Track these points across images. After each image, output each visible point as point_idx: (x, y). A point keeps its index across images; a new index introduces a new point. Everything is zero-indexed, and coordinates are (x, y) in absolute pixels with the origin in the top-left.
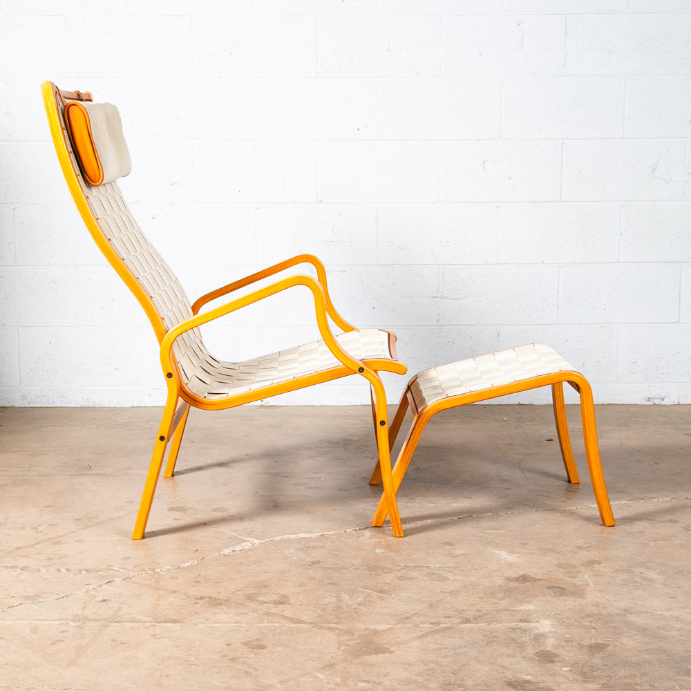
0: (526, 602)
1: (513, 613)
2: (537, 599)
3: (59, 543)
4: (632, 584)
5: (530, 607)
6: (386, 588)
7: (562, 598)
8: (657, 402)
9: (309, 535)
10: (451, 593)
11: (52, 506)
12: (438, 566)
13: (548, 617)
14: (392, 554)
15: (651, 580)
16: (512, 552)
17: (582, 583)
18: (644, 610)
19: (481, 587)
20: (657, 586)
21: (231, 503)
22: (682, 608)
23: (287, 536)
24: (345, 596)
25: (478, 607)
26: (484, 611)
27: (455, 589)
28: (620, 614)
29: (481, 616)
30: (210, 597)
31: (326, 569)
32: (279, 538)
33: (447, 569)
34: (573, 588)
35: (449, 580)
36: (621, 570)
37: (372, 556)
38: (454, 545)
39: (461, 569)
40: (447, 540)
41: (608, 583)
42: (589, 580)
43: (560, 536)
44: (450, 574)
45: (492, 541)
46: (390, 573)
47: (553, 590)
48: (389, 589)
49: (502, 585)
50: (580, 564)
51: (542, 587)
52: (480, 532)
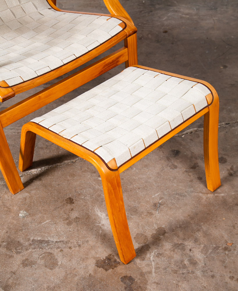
14: (29, 219)
17: (147, 269)
33: (60, 245)
34: (139, 279)
35: (58, 265)
36: (178, 244)
37: (15, 222)
38: (73, 203)
39: (69, 245)
40: (70, 195)
41: (165, 269)
42: (153, 263)
43: (146, 186)
44: (60, 254)
45: (100, 196)
46: (20, 253)
47: (125, 283)
48: (13, 283)
49: (92, 273)
50: (151, 234)
51: (118, 278)
52: (94, 180)
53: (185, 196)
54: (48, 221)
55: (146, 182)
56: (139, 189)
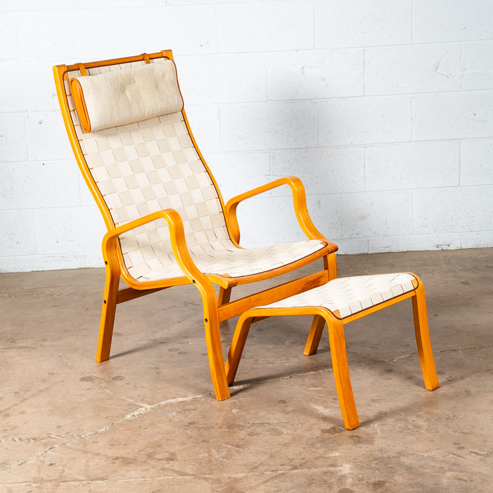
0: (334, 450)
1: (326, 460)
2: (342, 447)
3: (8, 415)
4: (406, 431)
5: (337, 454)
6: (241, 443)
7: (358, 445)
8: (444, 248)
9: (185, 399)
10: (284, 445)
12: (275, 422)
13: (348, 462)
14: (244, 413)
15: (419, 427)
16: (326, 407)
17: (372, 432)
18: (411, 452)
19: (305, 439)
20: (423, 431)
21: (125, 371)
22: (437, 449)
23: (169, 400)
24: (214, 451)
25: (303, 456)
26: (307, 459)
27: (287, 441)
28: (395, 457)
29: (304, 463)
30: (123, 458)
31: (199, 428)
32: (164, 402)
33: (282, 424)
34: (366, 437)
35: (284, 434)
36: (400, 419)
37: (230, 415)
38: (287, 403)
39: (291, 424)
40: (282, 399)
41: (390, 431)
42: (378, 429)
44: (284, 428)
45: (313, 398)
47: (353, 439)
49: (319, 436)
50: (373, 415)
51: (346, 437)
52: (304, 390)
53: (403, 394)
54: (263, 413)
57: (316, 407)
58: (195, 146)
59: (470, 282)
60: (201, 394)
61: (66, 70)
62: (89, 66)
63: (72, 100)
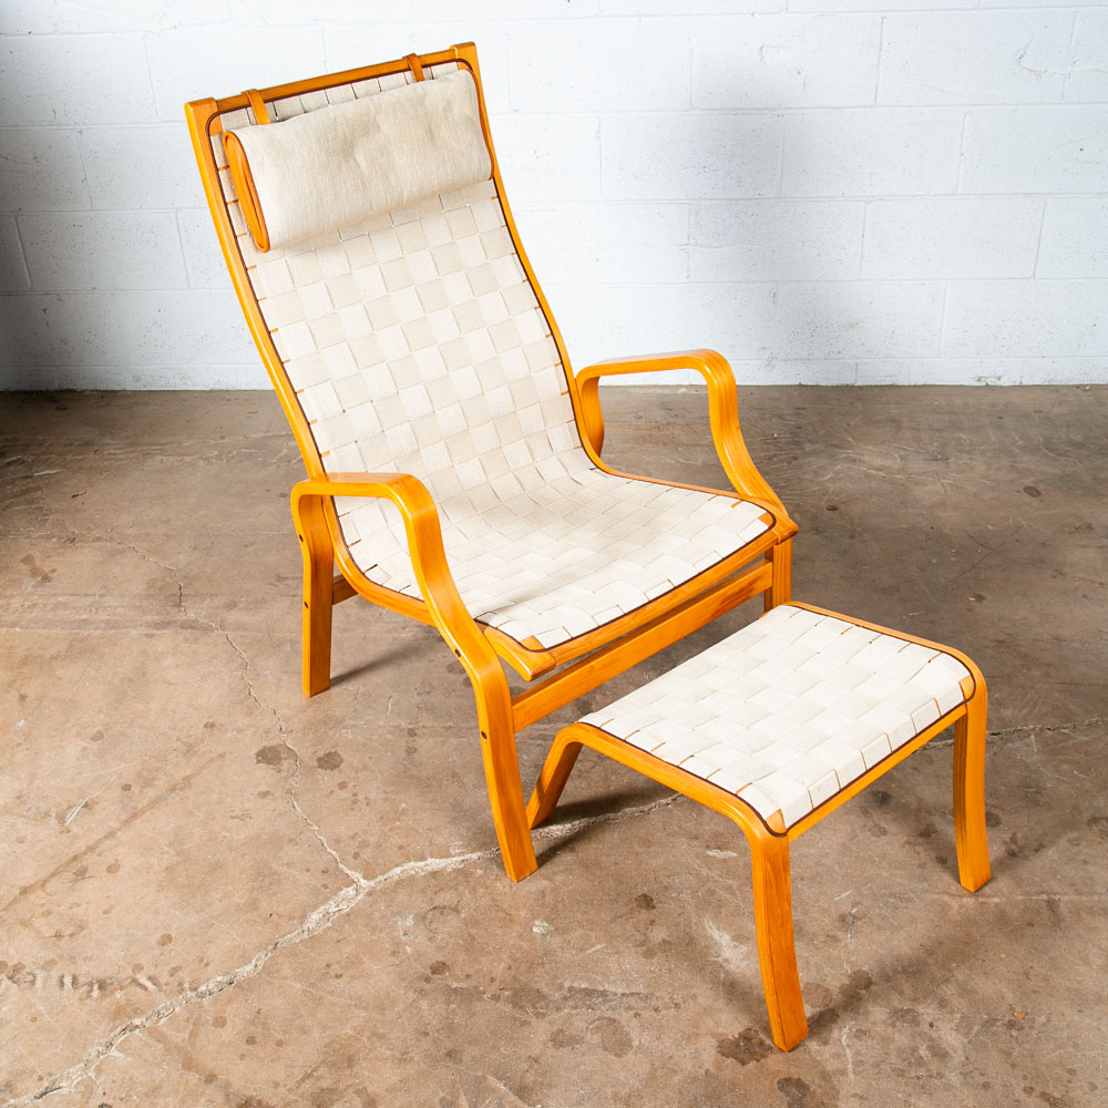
4: (913, 1073)
6: (530, 1078)
8: (991, 382)
9: (442, 864)
11: (102, 737)
12: (620, 991)
14: (556, 941)
15: (944, 1056)
16: (739, 938)
17: (835, 1065)
19: (676, 1079)
21: (349, 736)
23: (412, 864)
27: (636, 1085)
31: (449, 994)
32: (398, 870)
33: (632, 1001)
34: (820, 1086)
35: (632, 1047)
36: (901, 1010)
37: (526, 946)
38: (654, 907)
39: (653, 1003)
40: (645, 889)
41: (877, 1065)
42: (848, 1051)
43: (818, 874)
44: (635, 1022)
45: (713, 893)
46: (544, 1015)
47: (788, 1094)
48: (535, 1081)
49: (711, 1069)
50: (839, 985)
51: (772, 1082)
52: (698, 856)
53: (909, 900)
54: (599, 947)
55: (818, 864)
56: (802, 879)
57: (716, 934)
58: (518, 252)
59: (1041, 487)
60: (479, 849)
61: (216, 110)
62: (273, 96)
63: (230, 178)
